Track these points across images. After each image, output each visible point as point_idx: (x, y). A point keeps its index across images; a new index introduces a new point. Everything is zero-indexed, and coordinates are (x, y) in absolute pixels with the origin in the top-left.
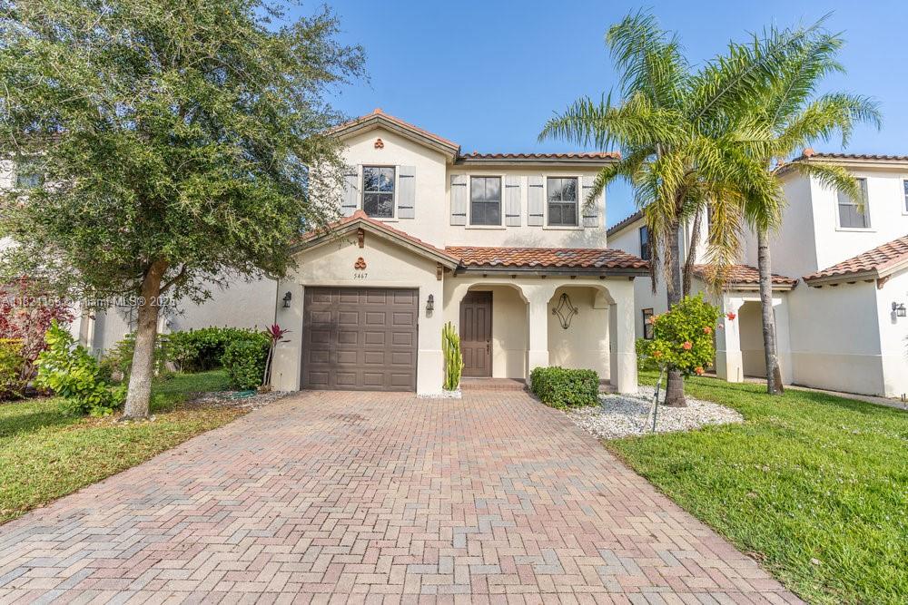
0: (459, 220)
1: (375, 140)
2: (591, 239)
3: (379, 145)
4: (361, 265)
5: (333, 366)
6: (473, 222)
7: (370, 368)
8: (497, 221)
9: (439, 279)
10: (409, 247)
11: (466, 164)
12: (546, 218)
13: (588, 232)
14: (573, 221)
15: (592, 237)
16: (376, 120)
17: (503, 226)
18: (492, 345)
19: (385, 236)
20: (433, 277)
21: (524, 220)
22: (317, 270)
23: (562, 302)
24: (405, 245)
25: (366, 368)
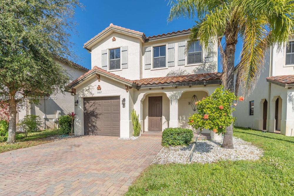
0: (148, 67)
1: (112, 38)
2: (209, 68)
3: (114, 40)
4: (99, 88)
5: (94, 126)
6: (154, 67)
7: (106, 127)
8: (164, 65)
9: (127, 92)
10: (114, 79)
11: (149, 41)
12: (186, 61)
13: (207, 65)
14: (200, 61)
15: (209, 67)
16: (111, 29)
17: (167, 67)
18: (162, 118)
19: (104, 75)
20: (125, 91)
21: (176, 63)
22: (86, 91)
23: (193, 99)
24: (112, 78)
25: (104, 127)
